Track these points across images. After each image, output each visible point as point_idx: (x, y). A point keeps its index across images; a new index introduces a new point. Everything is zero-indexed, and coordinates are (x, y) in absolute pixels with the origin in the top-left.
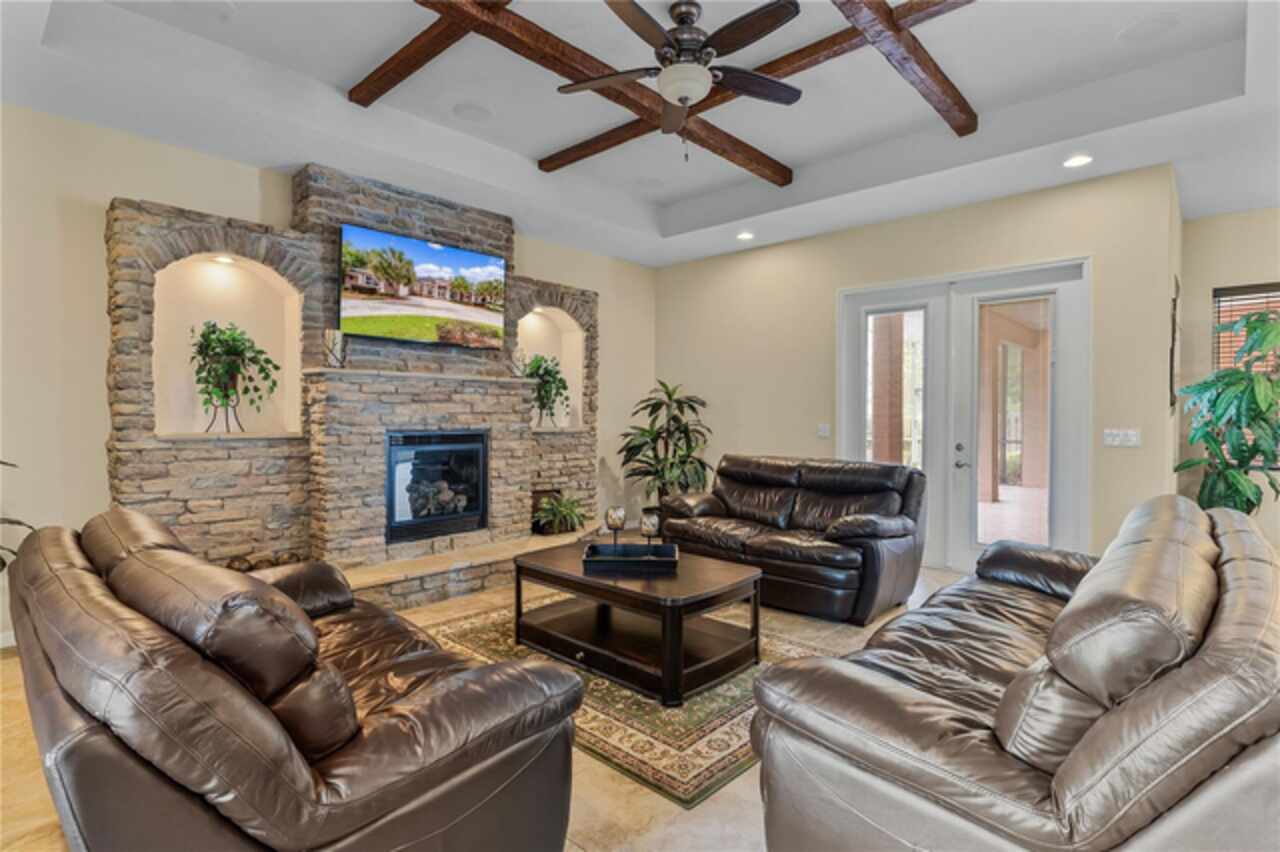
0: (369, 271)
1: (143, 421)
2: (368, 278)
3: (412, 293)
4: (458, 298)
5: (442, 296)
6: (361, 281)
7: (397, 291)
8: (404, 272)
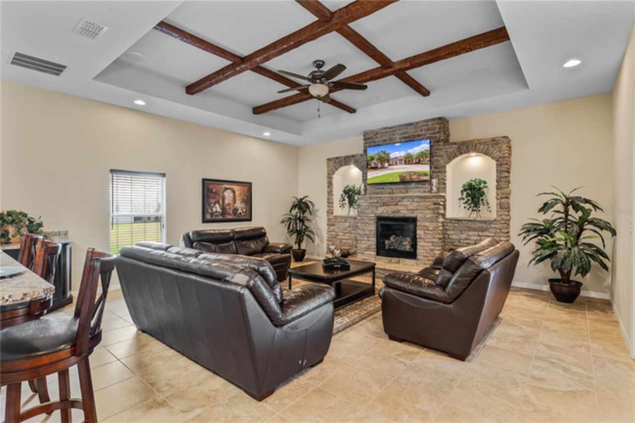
0: (375, 161)
1: (331, 212)
2: (375, 163)
3: (390, 165)
4: (407, 162)
5: (401, 163)
6: (373, 165)
7: (384, 165)
8: (386, 158)
